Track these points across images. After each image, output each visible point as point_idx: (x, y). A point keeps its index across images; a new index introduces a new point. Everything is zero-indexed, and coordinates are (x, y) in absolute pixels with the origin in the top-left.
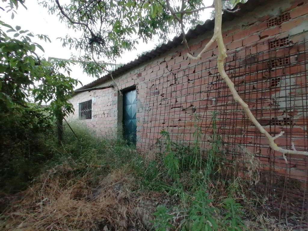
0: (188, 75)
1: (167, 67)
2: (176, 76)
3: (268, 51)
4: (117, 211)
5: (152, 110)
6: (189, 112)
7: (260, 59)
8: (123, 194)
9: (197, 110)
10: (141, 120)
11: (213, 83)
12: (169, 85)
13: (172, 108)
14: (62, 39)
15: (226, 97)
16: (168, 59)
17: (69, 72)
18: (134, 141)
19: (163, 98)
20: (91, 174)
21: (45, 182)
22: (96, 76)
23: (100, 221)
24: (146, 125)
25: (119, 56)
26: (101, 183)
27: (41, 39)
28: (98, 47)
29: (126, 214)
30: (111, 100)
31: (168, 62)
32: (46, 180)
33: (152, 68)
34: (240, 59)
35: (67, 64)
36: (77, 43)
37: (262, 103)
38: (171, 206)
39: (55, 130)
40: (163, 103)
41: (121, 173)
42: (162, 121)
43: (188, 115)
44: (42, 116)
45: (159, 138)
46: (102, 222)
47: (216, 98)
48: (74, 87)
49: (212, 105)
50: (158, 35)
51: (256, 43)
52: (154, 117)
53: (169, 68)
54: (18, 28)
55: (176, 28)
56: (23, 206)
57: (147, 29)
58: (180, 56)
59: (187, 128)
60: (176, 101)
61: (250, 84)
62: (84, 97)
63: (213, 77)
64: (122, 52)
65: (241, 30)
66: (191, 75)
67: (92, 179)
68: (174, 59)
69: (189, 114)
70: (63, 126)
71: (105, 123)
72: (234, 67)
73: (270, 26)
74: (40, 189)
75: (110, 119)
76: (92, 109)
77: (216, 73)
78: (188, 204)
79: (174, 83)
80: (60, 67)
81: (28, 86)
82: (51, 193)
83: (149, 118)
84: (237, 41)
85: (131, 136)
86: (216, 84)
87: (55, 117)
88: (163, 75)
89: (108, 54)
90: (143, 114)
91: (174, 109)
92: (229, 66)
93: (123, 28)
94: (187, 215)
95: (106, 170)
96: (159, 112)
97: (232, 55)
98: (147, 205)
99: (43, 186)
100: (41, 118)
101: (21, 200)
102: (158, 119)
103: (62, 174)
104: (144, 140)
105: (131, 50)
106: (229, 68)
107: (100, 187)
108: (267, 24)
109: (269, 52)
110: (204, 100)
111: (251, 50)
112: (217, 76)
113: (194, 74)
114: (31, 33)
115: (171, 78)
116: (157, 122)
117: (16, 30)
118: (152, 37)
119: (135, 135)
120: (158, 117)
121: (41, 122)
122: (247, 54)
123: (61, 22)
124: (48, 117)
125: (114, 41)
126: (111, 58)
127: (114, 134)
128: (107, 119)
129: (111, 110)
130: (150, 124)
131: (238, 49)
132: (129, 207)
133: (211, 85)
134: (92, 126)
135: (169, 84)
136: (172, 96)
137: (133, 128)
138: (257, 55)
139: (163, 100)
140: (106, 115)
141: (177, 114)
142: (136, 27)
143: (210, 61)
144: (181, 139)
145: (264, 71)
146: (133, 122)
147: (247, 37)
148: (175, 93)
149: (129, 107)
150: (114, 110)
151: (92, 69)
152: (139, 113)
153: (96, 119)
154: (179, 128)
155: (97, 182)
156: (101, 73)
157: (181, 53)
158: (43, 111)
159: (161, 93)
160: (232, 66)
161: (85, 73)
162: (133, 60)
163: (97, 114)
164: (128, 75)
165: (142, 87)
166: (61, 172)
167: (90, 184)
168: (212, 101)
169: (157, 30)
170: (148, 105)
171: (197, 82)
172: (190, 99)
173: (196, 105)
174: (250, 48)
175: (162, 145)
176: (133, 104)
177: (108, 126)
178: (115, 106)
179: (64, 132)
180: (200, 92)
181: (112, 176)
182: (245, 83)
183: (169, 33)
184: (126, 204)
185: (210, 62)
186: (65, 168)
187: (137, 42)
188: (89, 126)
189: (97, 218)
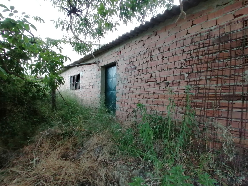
0: (163, 52)
1: (144, 45)
2: (152, 53)
3: (241, 29)
4: (97, 173)
5: (129, 83)
6: (163, 86)
7: (234, 37)
8: (102, 157)
9: (170, 85)
10: (120, 91)
11: (187, 60)
12: (145, 62)
13: (147, 82)
14: (55, 22)
15: (199, 72)
16: (145, 38)
17: (60, 50)
18: (114, 109)
19: (139, 73)
20: (77, 136)
21: (39, 142)
22: (84, 54)
23: (82, 181)
24: (124, 96)
25: (103, 36)
26: (85, 145)
27: (37, 21)
28: (85, 29)
29: (105, 176)
30: (95, 74)
31: (145, 41)
32: (40, 140)
33: (130, 47)
34: (214, 37)
35: (59, 43)
36: (67, 25)
37: (235, 79)
38: (145, 172)
39: (49, 98)
40: (139, 77)
41: (102, 138)
42: (138, 93)
43: (161, 89)
44: (39, 87)
45: (135, 108)
46: (83, 182)
47: (188, 74)
48: (64, 63)
49: (184, 81)
50: (137, 18)
51: (230, 22)
52: (131, 89)
53: (146, 47)
54: (12, 8)
55: (152, 11)
56: (20, 162)
57: (127, 13)
58: (156, 35)
59: (161, 100)
60: (151, 76)
61: (223, 61)
62: (74, 72)
63: (187, 54)
64: (105, 33)
65: (215, 10)
66: (165, 52)
67: (78, 141)
68: (150, 39)
69: (163, 88)
70: (56, 95)
71: (91, 93)
72: (208, 45)
73: (246, 4)
74: (34, 149)
75: (95, 90)
76: (80, 82)
77: (190, 51)
78: (161, 171)
79: (149, 60)
80: (53, 45)
81: (26, 61)
82: (43, 152)
83: (127, 90)
84: (211, 20)
85: (111, 106)
86: (190, 61)
87: (49, 88)
88: (140, 53)
89: (94, 35)
90: (122, 86)
91: (149, 83)
92: (204, 44)
93: (106, 11)
94: (160, 183)
95: (89, 134)
96: (135, 85)
97: (206, 33)
98: (123, 169)
99: (37, 146)
100: (38, 88)
101: (19, 157)
102: (135, 91)
103: (53, 136)
104: (122, 109)
105: (113, 31)
106: (203, 45)
107: (84, 148)
108: (243, 2)
109: (243, 30)
110: (177, 76)
111: (224, 28)
112: (191, 53)
113: (169, 51)
114: (28, 15)
115: (147, 55)
116: (134, 94)
117: (11, 10)
118: (132, 19)
119: (115, 105)
120: (135, 90)
121: (38, 91)
122: (221, 33)
123: (55, 7)
124: (44, 87)
125: (98, 23)
126: (96, 39)
127: (98, 102)
128: (92, 90)
129: (96, 82)
130: (127, 95)
131: (212, 28)
132: (108, 170)
133: (184, 62)
134: (80, 95)
135: (145, 60)
136: (148, 72)
137: (113, 98)
138: (231, 33)
139: (139, 75)
140: (91, 87)
141: (152, 87)
142: (117, 10)
143: (184, 39)
144: (155, 110)
145: (237, 48)
146: (114, 93)
147: (220, 17)
148: (150, 69)
149: (110, 80)
150: (97, 82)
151: (80, 48)
152: (118, 86)
153: (84, 90)
154: (153, 100)
155: (82, 144)
156: (88, 51)
157: (157, 33)
158: (39, 82)
159: (137, 69)
160: (206, 44)
161: (75, 51)
162: (115, 40)
163: (84, 86)
164: (110, 52)
165: (122, 63)
166: (52, 134)
167: (75, 145)
168: (184, 76)
169: (136, 13)
170: (127, 79)
171: (171, 59)
172: (164, 75)
173: (169, 80)
174: (224, 27)
175: (138, 114)
176: (114, 78)
177: (93, 96)
178: (98, 79)
179: (57, 100)
180: (174, 68)
181: (94, 139)
182: (219, 60)
183: (146, 16)
184: (105, 167)
185: (184, 41)
186: (55, 131)
187: (118, 24)
188: (77, 96)
189: (79, 178)
